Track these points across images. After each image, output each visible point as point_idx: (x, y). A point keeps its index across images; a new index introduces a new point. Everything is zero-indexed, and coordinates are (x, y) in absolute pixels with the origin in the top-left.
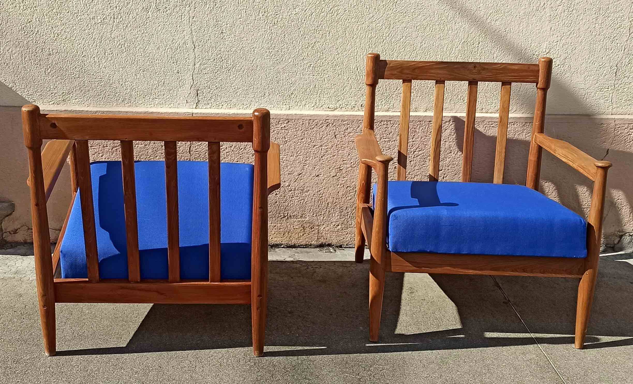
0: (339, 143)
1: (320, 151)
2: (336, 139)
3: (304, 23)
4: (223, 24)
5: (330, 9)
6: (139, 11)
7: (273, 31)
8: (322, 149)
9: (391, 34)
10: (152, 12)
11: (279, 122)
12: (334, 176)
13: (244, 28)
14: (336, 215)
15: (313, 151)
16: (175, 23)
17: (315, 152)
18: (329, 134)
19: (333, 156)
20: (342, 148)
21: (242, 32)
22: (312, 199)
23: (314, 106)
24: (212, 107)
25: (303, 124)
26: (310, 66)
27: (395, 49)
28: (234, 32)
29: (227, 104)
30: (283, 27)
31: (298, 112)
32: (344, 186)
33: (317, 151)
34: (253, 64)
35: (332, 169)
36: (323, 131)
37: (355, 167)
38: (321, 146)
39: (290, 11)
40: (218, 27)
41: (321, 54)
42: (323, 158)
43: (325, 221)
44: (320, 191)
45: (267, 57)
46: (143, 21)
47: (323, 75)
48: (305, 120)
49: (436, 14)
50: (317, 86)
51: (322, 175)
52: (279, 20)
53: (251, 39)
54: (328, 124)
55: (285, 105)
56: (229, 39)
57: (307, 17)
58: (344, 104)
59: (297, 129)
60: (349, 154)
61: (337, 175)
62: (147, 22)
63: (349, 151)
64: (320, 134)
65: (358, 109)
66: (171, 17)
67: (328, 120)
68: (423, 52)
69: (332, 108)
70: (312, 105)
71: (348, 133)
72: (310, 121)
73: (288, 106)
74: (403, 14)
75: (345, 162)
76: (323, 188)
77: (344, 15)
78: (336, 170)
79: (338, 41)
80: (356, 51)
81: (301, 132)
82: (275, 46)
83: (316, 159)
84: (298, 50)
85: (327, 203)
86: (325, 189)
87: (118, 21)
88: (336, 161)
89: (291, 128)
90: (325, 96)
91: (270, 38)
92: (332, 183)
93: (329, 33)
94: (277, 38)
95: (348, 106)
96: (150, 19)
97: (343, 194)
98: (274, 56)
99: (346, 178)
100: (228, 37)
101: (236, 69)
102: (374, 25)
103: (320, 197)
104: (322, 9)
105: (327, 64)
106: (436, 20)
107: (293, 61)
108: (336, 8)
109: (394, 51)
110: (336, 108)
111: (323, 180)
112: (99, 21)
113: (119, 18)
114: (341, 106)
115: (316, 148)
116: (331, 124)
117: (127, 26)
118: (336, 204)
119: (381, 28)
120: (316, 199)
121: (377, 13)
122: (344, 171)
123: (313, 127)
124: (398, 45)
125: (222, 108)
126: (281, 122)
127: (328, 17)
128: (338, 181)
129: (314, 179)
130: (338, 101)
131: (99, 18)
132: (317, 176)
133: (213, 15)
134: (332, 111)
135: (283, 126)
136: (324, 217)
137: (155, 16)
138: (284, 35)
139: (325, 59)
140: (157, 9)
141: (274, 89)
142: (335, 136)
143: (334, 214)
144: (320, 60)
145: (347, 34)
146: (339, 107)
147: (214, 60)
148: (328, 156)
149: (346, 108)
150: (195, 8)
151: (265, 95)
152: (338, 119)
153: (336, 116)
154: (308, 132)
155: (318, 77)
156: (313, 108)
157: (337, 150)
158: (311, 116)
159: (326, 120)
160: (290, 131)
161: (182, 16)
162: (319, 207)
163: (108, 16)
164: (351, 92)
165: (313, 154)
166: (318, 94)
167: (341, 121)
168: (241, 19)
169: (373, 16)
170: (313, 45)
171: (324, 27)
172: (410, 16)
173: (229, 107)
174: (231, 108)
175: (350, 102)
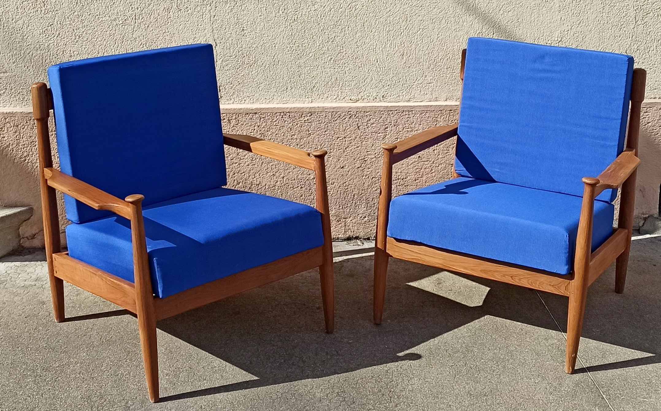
0: (362, 134)
1: (344, 142)
2: (359, 130)
3: (324, 19)
4: (244, 22)
5: (348, 4)
6: (161, 11)
7: (293, 27)
8: (345, 141)
9: (408, 27)
10: (173, 12)
11: (302, 115)
12: (359, 167)
13: (264, 25)
14: (363, 206)
15: (337, 143)
16: (196, 22)
17: (339, 144)
18: (352, 125)
19: (357, 147)
20: (366, 139)
21: (263, 29)
22: (338, 191)
23: (336, 98)
24: (235, 102)
25: (326, 116)
26: (331, 60)
27: (412, 42)
28: (255, 29)
29: (249, 99)
30: (303, 23)
31: (321, 105)
32: (369, 177)
33: (341, 143)
34: (274, 59)
35: (357, 161)
36: (346, 123)
37: (379, 157)
38: (345, 138)
39: (309, 8)
40: (239, 25)
41: (341, 48)
42: (347, 150)
43: (351, 213)
44: (345, 183)
45: (288, 52)
46: (165, 21)
47: (344, 67)
48: (327, 113)
49: (450, 7)
50: (338, 79)
51: (347, 167)
52: (299, 17)
53: (272, 35)
54: (350, 115)
55: (308, 98)
56: (250, 36)
57: (326, 13)
58: (365, 96)
59: (320, 121)
60: (373, 145)
61: (362, 166)
62: (169, 22)
63: (373, 142)
64: (343, 126)
65: (380, 100)
66: (192, 16)
67: (350, 111)
68: (440, 43)
69: (354, 99)
70: (335, 97)
71: (371, 124)
72: (333, 113)
73: (310, 99)
74: (418, 7)
75: (369, 153)
76: (348, 180)
77: (362, 10)
78: (361, 161)
79: (357, 35)
80: (375, 44)
81: (324, 124)
82: (296, 41)
83: (340, 151)
84: (318, 45)
85: (353, 194)
86: (350, 180)
87: (139, 22)
88: (360, 152)
89: (314, 121)
90: (347, 88)
91: (290, 34)
92: (357, 174)
93: (348, 27)
94: (297, 34)
95: (369, 98)
96: (171, 18)
97: (368, 185)
98: (295, 51)
99: (371, 169)
100: (249, 34)
101: (258, 64)
102: (392, 19)
103: (346, 189)
104: (340, 5)
105: (347, 57)
106: (451, 12)
107: (313, 55)
108: (354, 3)
109: (412, 43)
110: (358, 99)
111: (348, 171)
112: (121, 22)
113: (141, 19)
114: (363, 97)
115: (340, 140)
116: (353, 116)
117: (148, 26)
118: (362, 195)
119: (398, 21)
120: (342, 191)
121: (394, 7)
122: (368, 162)
123: (336, 119)
124: (416, 37)
125: (244, 103)
126: (304, 115)
127: (346, 13)
128: (363, 172)
129: (339, 171)
130: (360, 93)
131: (120, 19)
132: (341, 168)
133: (233, 13)
134: (354, 102)
135: (306, 119)
136: (350, 210)
137: (176, 16)
138: (304, 30)
139: (345, 52)
140: (179, 9)
141: (295, 83)
142: (358, 127)
143: (360, 206)
144: (340, 54)
145: (366, 29)
146: (361, 99)
147: (236, 56)
148: (352, 147)
149: (368, 100)
150: (216, 7)
151: (287, 89)
152: (360, 110)
153: (358, 108)
154: (331, 124)
155: (339, 70)
156: (335, 100)
157: (361, 141)
158: (334, 108)
159: (349, 112)
160: (313, 124)
161: (203, 15)
162: (345, 199)
163: (130, 17)
164: (372, 84)
165: (337, 146)
166: (340, 87)
167: (363, 112)
168: (262, 17)
169: (390, 11)
170: (332, 39)
171: (342, 22)
172: (425, 9)
173: (252, 102)
174: (253, 102)
175: (371, 93)
